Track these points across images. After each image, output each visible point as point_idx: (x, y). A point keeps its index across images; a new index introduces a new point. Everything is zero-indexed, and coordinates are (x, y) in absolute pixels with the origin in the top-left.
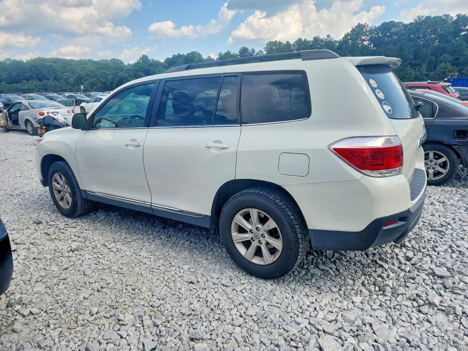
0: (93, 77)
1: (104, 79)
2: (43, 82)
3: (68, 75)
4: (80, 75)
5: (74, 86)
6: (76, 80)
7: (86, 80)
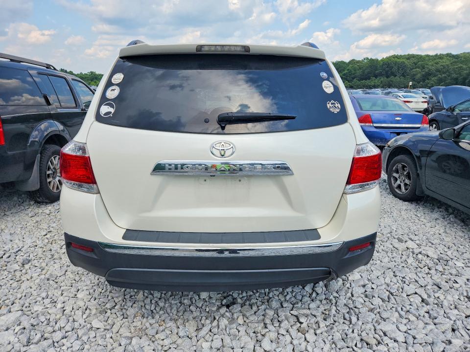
0: (444, 73)
1: (456, 74)
2: (389, 79)
3: (417, 71)
4: (429, 70)
5: (419, 83)
6: (423, 77)
7: (435, 76)
